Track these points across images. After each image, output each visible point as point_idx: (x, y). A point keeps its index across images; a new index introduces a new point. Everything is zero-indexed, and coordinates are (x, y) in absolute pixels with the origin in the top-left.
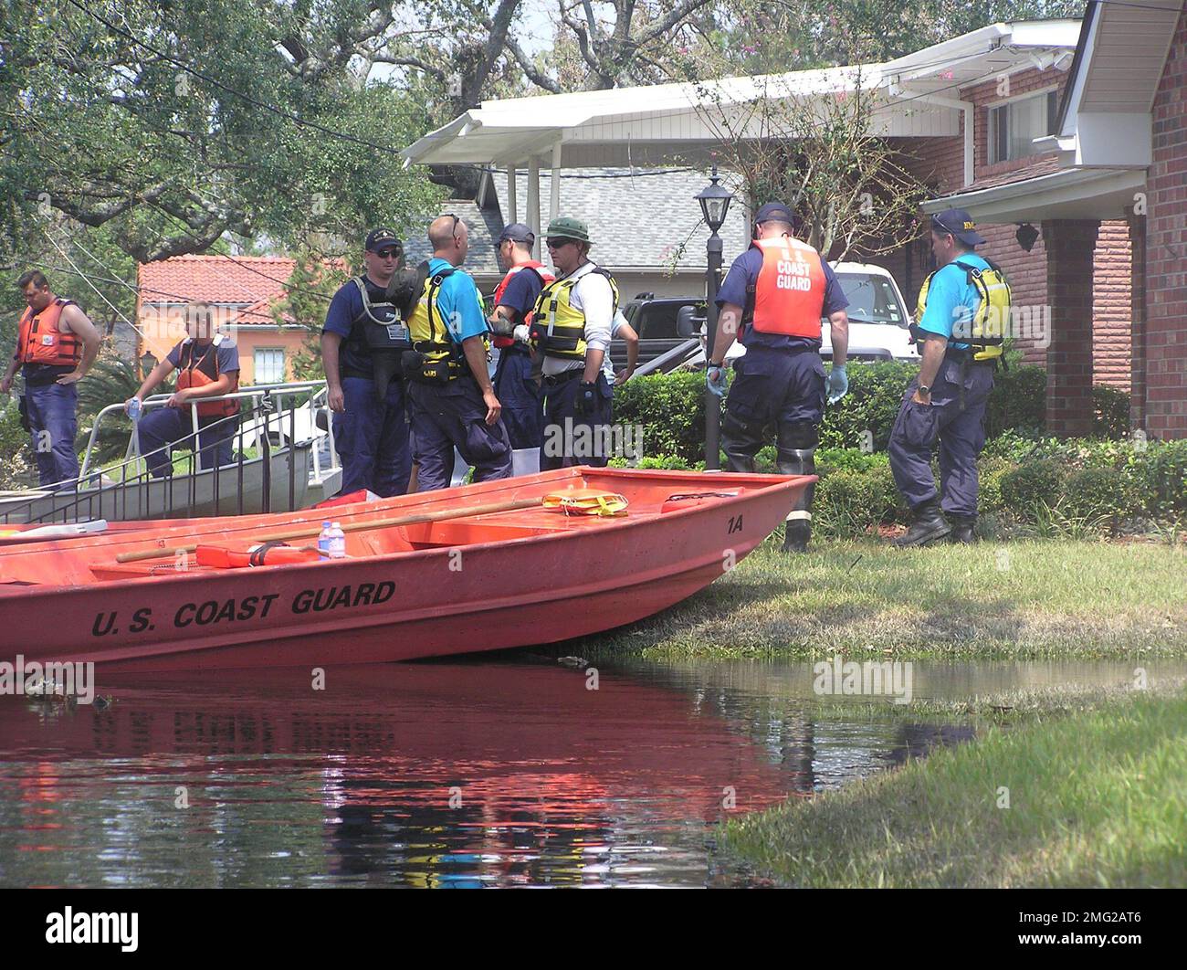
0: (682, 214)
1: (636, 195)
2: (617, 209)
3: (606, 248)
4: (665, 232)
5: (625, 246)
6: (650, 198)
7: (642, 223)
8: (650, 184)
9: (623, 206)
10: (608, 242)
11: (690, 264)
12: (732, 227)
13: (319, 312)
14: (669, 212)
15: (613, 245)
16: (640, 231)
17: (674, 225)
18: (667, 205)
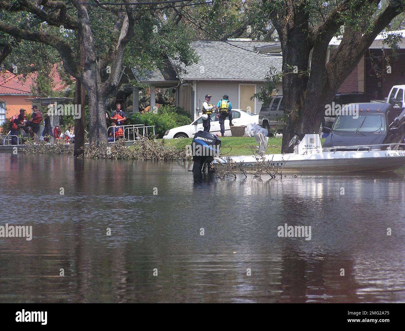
0: (228, 61)
1: (212, 55)
2: (207, 60)
3: (208, 73)
4: (224, 67)
5: (214, 72)
6: (216, 56)
7: (216, 64)
8: (215, 52)
9: (209, 59)
10: (208, 71)
11: (236, 78)
12: (245, 66)
13: (47, 90)
14: (224, 61)
15: (210, 71)
16: (217, 67)
17: (226, 65)
18: (222, 59)
